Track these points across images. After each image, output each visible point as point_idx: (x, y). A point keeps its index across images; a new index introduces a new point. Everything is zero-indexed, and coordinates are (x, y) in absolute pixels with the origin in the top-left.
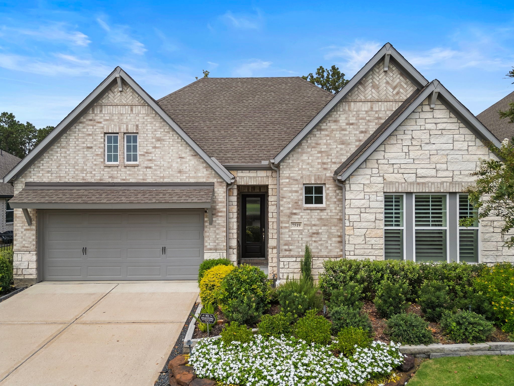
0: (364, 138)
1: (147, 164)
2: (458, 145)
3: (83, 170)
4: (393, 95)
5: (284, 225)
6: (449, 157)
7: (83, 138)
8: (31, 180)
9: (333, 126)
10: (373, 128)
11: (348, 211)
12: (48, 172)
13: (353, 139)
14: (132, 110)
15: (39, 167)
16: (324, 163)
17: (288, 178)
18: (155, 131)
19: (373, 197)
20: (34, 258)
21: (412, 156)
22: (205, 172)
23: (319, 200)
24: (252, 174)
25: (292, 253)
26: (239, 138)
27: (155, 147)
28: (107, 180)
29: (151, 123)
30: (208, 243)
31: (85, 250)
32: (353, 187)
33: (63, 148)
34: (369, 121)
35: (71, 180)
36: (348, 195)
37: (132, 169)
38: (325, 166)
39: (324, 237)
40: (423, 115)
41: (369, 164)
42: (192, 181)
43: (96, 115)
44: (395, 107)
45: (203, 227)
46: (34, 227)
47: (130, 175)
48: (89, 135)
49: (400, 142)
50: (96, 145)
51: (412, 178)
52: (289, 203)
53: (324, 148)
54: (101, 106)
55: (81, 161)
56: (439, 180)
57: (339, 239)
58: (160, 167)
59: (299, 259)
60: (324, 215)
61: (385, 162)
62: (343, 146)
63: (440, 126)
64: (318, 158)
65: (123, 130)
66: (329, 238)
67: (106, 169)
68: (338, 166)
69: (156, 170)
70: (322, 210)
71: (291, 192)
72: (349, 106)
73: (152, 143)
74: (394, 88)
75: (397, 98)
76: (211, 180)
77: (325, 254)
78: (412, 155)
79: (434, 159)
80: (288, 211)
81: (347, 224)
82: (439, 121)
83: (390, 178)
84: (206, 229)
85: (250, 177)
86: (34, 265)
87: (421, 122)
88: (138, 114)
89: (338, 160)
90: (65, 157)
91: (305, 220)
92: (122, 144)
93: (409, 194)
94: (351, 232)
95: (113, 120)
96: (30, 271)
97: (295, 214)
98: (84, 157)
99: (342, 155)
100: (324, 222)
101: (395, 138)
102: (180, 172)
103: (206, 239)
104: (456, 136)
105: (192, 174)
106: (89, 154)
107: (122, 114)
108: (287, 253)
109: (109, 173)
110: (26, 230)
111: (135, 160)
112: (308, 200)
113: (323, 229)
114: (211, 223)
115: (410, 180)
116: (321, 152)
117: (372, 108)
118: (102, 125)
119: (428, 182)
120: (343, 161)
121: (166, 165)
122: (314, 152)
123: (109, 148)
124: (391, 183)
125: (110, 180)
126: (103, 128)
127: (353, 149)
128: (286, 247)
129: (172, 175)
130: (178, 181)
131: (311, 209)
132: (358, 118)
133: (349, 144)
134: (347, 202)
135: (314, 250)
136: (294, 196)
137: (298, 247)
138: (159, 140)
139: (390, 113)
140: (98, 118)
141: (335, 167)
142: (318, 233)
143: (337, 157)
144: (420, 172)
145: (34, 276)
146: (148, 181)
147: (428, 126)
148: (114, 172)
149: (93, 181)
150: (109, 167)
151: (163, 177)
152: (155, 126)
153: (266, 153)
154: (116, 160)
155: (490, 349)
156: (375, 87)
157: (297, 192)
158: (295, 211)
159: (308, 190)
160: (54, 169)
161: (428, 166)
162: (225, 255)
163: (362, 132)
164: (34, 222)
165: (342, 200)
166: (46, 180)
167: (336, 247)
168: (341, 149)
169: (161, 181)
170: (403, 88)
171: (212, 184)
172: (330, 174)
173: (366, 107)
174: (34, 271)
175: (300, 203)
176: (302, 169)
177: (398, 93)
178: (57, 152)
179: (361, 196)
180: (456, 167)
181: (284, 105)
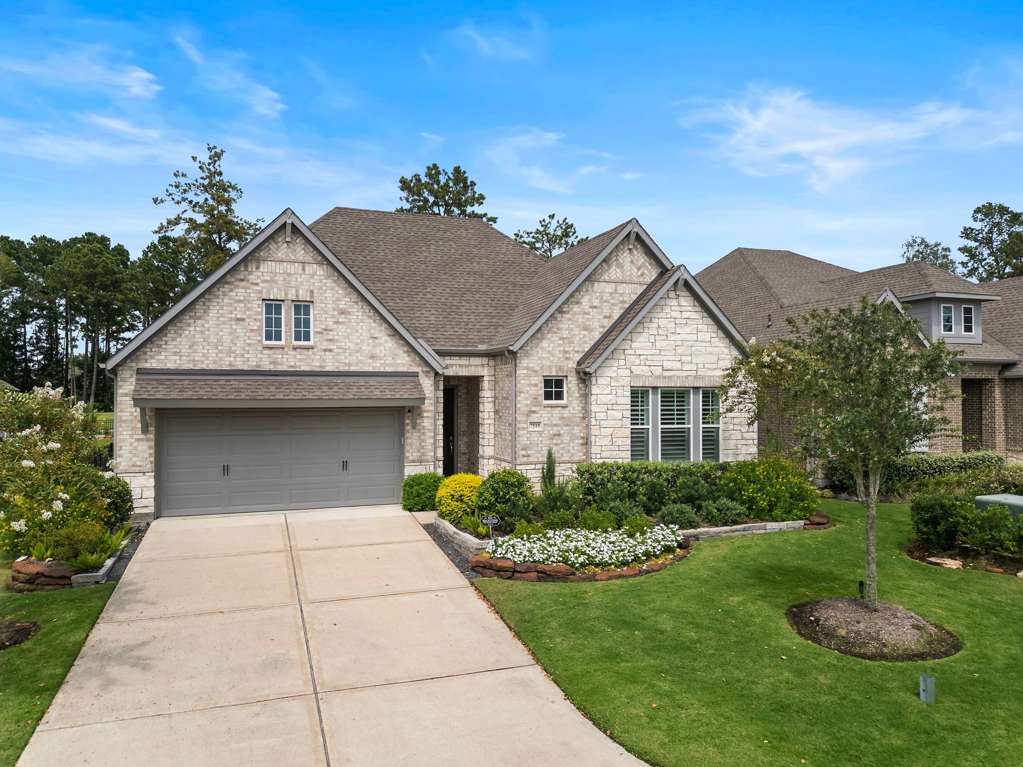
0: (608, 323)
1: (325, 345)
2: (701, 336)
3: (229, 352)
4: (638, 277)
5: (521, 426)
6: (694, 349)
7: (231, 305)
8: (148, 365)
9: (576, 309)
10: (617, 313)
11: (594, 408)
12: (175, 354)
13: (596, 324)
14: (304, 269)
15: (160, 346)
16: (566, 352)
17: (527, 368)
18: (338, 299)
19: (620, 392)
20: (152, 482)
21: (658, 347)
22: (407, 359)
23: (559, 396)
24: (464, 361)
25: (531, 459)
26: (433, 312)
27: (337, 323)
28: (266, 366)
29: (332, 289)
30: (411, 453)
31: (226, 469)
32: (601, 381)
33: (199, 318)
34: (613, 305)
35: (212, 367)
36: (595, 390)
37: (305, 352)
38: (567, 355)
39: (566, 439)
40: (668, 302)
41: (616, 355)
42: (389, 369)
43: (250, 273)
44: (640, 290)
45: (402, 434)
46: (152, 436)
47: (301, 360)
48: (240, 301)
49: (646, 330)
50: (249, 316)
51: (658, 371)
52: (527, 399)
53: (565, 334)
54: (258, 261)
55: (227, 339)
56: (684, 374)
57: (581, 441)
58: (345, 350)
59: (539, 466)
60: (566, 413)
61: (632, 352)
62: (586, 333)
63: (685, 315)
64: (559, 345)
65: (292, 295)
66: (572, 440)
67: (266, 352)
68: (581, 355)
69: (338, 354)
70: (564, 407)
71: (530, 385)
72: (593, 286)
73: (333, 316)
74: (639, 269)
75: (641, 279)
76: (415, 369)
77: (567, 459)
78: (659, 345)
79: (680, 350)
80: (526, 409)
81: (594, 423)
82: (684, 309)
83: (637, 370)
84: (407, 435)
85: (461, 366)
86: (151, 493)
87: (667, 309)
88: (313, 276)
89: (580, 349)
90: (202, 332)
91: (544, 420)
92: (287, 316)
93: (655, 388)
94: (598, 432)
95: (276, 282)
96: (145, 502)
97: (534, 412)
98: (231, 334)
99: (585, 342)
100: (566, 422)
101: (641, 326)
102: (372, 357)
103: (407, 448)
104: (700, 326)
105: (389, 360)
106: (239, 329)
107: (289, 275)
108: (525, 459)
109: (269, 356)
110: (138, 440)
111: (307, 338)
112: (548, 396)
113: (564, 430)
114: (414, 427)
115: (656, 374)
116: (562, 339)
117: (616, 290)
118: (259, 288)
119: (674, 376)
120: (587, 349)
121: (353, 346)
122: (555, 338)
123: (269, 321)
124: (638, 376)
125: (272, 367)
126: (260, 292)
127: (597, 336)
128: (524, 452)
129: (362, 362)
130: (370, 369)
131: (552, 407)
132: (602, 301)
133: (592, 330)
134: (593, 397)
135: (556, 455)
136: (533, 391)
137: (538, 452)
138: (343, 312)
139: (634, 297)
140: (252, 278)
141: (578, 357)
142: (559, 435)
143: (580, 346)
144: (667, 365)
145: (151, 510)
146: (328, 369)
147: (674, 314)
148: (278, 356)
149: (245, 368)
150: (270, 348)
151: (349, 364)
152: (337, 293)
153: (476, 333)
154: (278, 338)
155: (744, 530)
156: (621, 266)
157: (536, 385)
158: (534, 409)
159: (547, 383)
160: (185, 349)
161: (673, 358)
162: (432, 468)
163: (606, 317)
164: (152, 429)
165: (586, 396)
166: (171, 366)
167: (579, 451)
168: (584, 336)
169: (346, 369)
170: (648, 269)
171: (415, 375)
172: (572, 365)
173: (610, 288)
174: (151, 502)
175: (539, 399)
176: (541, 358)
177: (642, 274)
178: (189, 325)
179: (608, 391)
180: (699, 360)
181: (475, 264)
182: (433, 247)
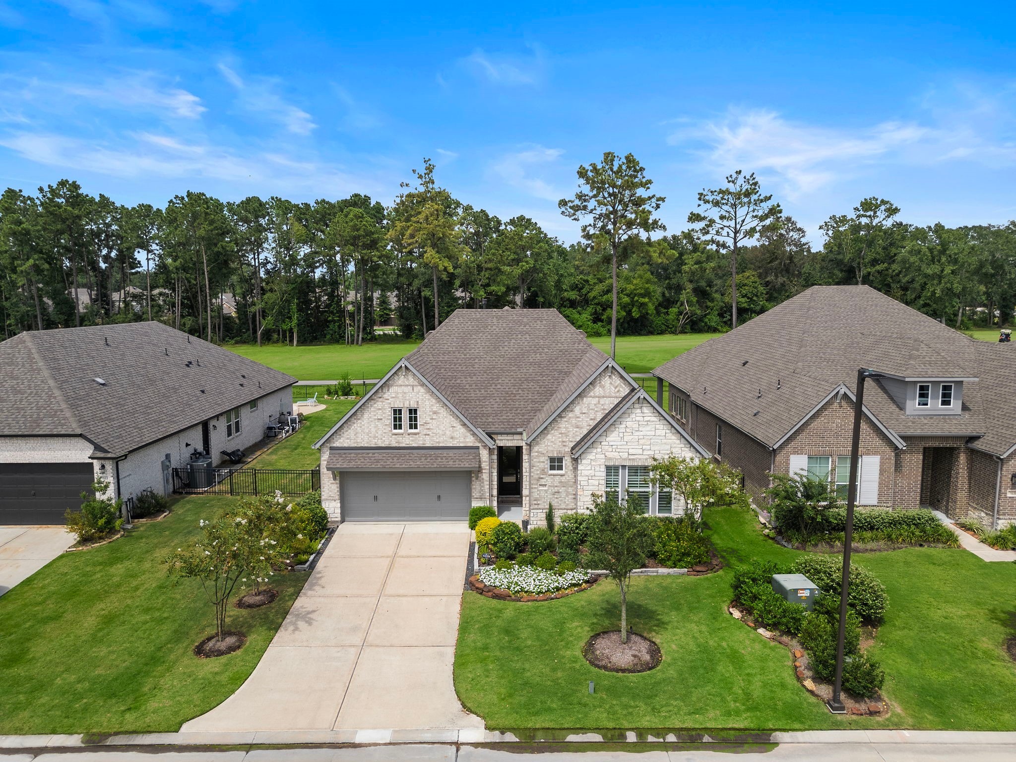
0: (593, 423)
1: (426, 432)
2: (658, 432)
3: (375, 437)
4: (615, 393)
5: (534, 486)
6: (652, 441)
7: (374, 411)
8: (335, 445)
9: (571, 415)
10: (599, 417)
11: (579, 478)
12: (348, 439)
13: (585, 424)
14: (413, 389)
15: (340, 435)
16: (564, 442)
17: (537, 452)
18: (432, 405)
19: (597, 469)
20: (339, 505)
21: (625, 440)
22: (473, 438)
23: (560, 468)
24: (510, 437)
25: (540, 507)
26: (498, 400)
27: (432, 419)
28: (394, 444)
29: (429, 400)
30: (475, 494)
31: (376, 498)
32: (584, 461)
33: (359, 419)
34: (597, 411)
35: (366, 445)
36: (580, 467)
37: (415, 436)
38: (564, 444)
39: (564, 495)
40: (634, 411)
41: (595, 445)
42: (462, 445)
43: (384, 393)
44: (616, 401)
45: (471, 481)
46: (338, 482)
47: (412, 441)
48: (379, 409)
49: (617, 429)
50: (385, 417)
51: (625, 455)
52: (538, 470)
53: (563, 431)
54: (389, 387)
55: (373, 430)
56: (645, 457)
57: (574, 496)
58: (436, 434)
59: (544, 511)
60: (563, 479)
61: (607, 444)
62: (578, 429)
63: (646, 418)
64: (559, 438)
65: (407, 405)
66: (567, 495)
67: (394, 436)
68: (574, 444)
69: (433, 437)
70: (562, 475)
71: (539, 462)
72: (582, 400)
73: (430, 415)
74: (616, 388)
75: (618, 395)
76: (478, 444)
77: (564, 507)
78: (626, 439)
79: (641, 442)
80: (537, 476)
81: (579, 487)
82: (645, 415)
83: (609, 455)
84: (473, 483)
85: (508, 440)
86: (338, 511)
87: (633, 416)
88: (419, 392)
89: (574, 440)
90: (361, 427)
91: (549, 483)
92: (405, 416)
93: (624, 467)
94: (582, 493)
95: (398, 398)
96: (336, 515)
97: (542, 478)
98: (375, 427)
99: (577, 436)
100: (563, 484)
101: (613, 427)
102: (452, 438)
103: (473, 490)
104: (657, 426)
105: (462, 440)
106: (379, 424)
107: (405, 393)
108: (536, 506)
109: (395, 439)
110: (332, 483)
111: (416, 428)
112: (552, 468)
113: (562, 490)
114: (477, 479)
115: (624, 457)
116: (561, 433)
117: (599, 402)
118: (389, 401)
119: (637, 459)
120: (578, 440)
121: (441, 432)
122: (556, 433)
123: (395, 419)
124: (610, 459)
125: (397, 445)
126: (390, 404)
127: (585, 432)
128: (536, 502)
129: (446, 441)
130: (451, 445)
131: (554, 475)
132: (589, 409)
133: (582, 428)
134: (579, 472)
135: (554, 504)
136: (542, 466)
137: (544, 502)
138: (435, 413)
139: (612, 406)
140: (386, 396)
141: (572, 445)
142: (558, 492)
143: (573, 437)
144: (631, 451)
145: (339, 519)
146: (427, 445)
147: (638, 419)
148: (400, 438)
149: (383, 445)
150: (396, 435)
151: (439, 442)
152: (431, 402)
153: (521, 417)
154: (400, 428)
156: (603, 387)
157: (543, 462)
158: (542, 476)
159: (552, 460)
160: (352, 436)
161: (637, 447)
162: (488, 502)
163: (591, 419)
164: (338, 478)
165: (575, 469)
166: (346, 445)
167: (572, 502)
168: (576, 431)
169: (437, 445)
170: (622, 387)
171: (478, 448)
172: (568, 449)
173: (595, 401)
174: (339, 515)
175: (546, 470)
176: (547, 446)
177: (618, 391)
178: (354, 423)
179: (589, 468)
180: (656, 448)
182: (513, 341)
